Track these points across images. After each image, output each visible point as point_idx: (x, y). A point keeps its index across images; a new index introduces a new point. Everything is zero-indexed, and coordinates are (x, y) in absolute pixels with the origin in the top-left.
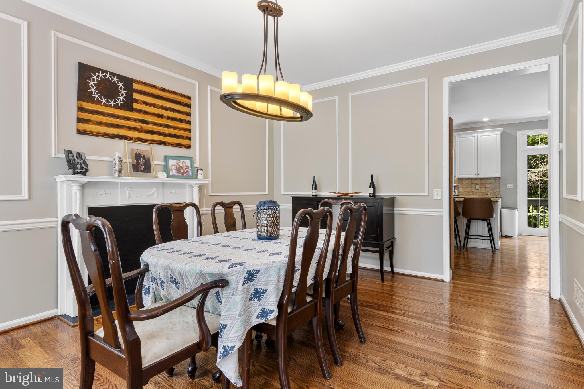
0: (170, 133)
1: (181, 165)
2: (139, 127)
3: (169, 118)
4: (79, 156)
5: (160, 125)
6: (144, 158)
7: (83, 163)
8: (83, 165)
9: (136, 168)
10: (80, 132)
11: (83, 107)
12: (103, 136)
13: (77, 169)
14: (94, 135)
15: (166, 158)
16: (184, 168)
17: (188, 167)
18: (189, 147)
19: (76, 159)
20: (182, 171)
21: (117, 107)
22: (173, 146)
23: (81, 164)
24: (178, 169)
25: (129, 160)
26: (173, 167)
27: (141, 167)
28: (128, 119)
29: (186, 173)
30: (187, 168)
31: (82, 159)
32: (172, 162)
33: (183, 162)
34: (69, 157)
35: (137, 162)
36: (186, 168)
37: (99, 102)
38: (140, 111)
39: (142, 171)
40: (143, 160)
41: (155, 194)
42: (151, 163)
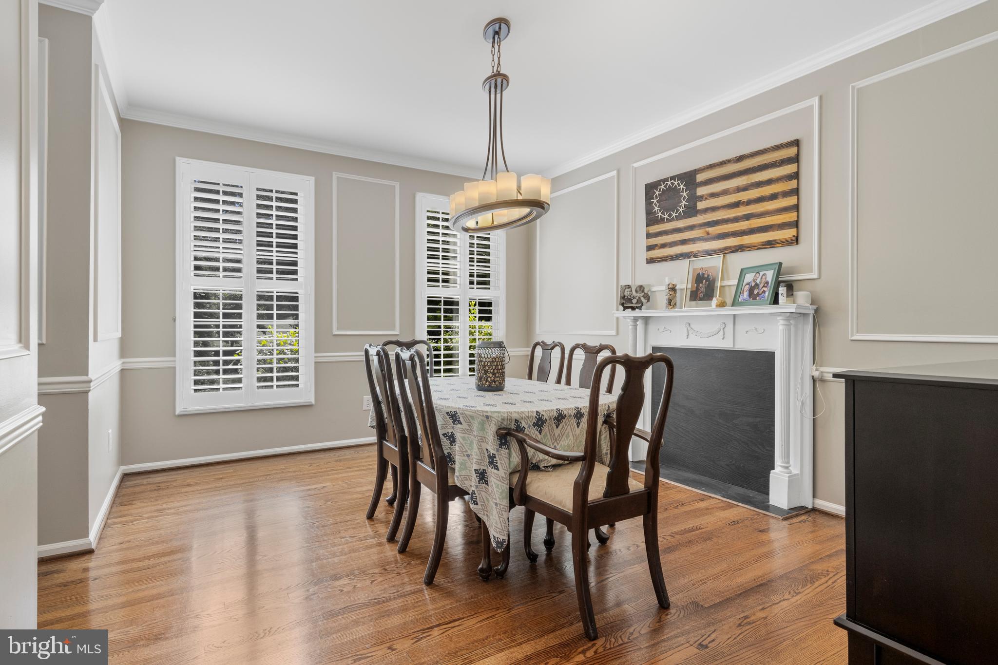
0: (753, 226)
1: (759, 281)
2: (704, 235)
3: (749, 202)
4: (640, 290)
5: (736, 220)
6: (707, 279)
7: (643, 296)
8: (642, 299)
9: (694, 296)
10: (650, 261)
11: (650, 232)
12: (666, 260)
13: (632, 303)
14: (659, 261)
15: (743, 273)
16: (761, 285)
17: (767, 283)
18: (795, 241)
19: (634, 293)
20: (756, 292)
21: (679, 218)
22: (758, 249)
23: (639, 298)
24: (752, 290)
26: (747, 286)
27: (700, 293)
28: (691, 228)
29: (761, 294)
30: (766, 285)
31: (643, 291)
33: (763, 275)
34: (624, 292)
35: (698, 286)
36: (764, 286)
37: (662, 220)
38: (706, 210)
39: (701, 299)
40: (706, 282)
41: (722, 333)
42: (716, 285)
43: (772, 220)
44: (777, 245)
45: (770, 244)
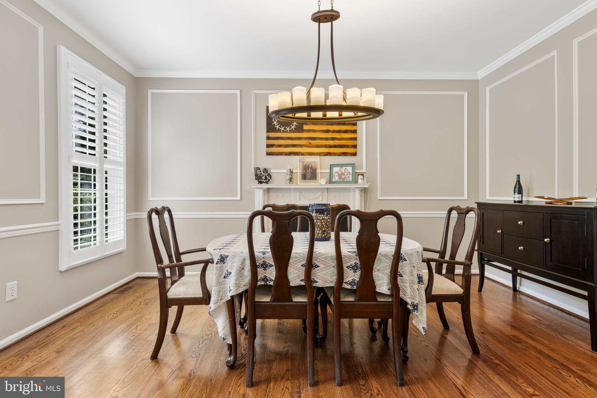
0: (336, 144)
1: (343, 172)
2: (308, 144)
3: (334, 131)
4: (265, 171)
5: (327, 139)
6: (312, 168)
7: (268, 175)
8: (267, 176)
9: (304, 177)
10: (269, 154)
11: (270, 136)
12: (282, 155)
13: (262, 179)
14: (276, 155)
15: (332, 167)
16: (346, 174)
17: (350, 173)
18: (355, 154)
19: (263, 173)
20: (343, 177)
21: (291, 131)
22: (338, 155)
23: (266, 176)
24: (340, 176)
25: (298, 171)
26: (336, 174)
27: (308, 176)
28: (300, 139)
29: (347, 178)
30: (349, 174)
31: (267, 172)
32: (336, 169)
33: (345, 169)
34: (257, 172)
35: (306, 171)
36: (347, 174)
37: (279, 131)
38: (309, 131)
39: (309, 179)
40: (311, 169)
41: (321, 197)
42: (317, 172)
43: (345, 143)
44: (348, 155)
45: (345, 154)
